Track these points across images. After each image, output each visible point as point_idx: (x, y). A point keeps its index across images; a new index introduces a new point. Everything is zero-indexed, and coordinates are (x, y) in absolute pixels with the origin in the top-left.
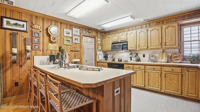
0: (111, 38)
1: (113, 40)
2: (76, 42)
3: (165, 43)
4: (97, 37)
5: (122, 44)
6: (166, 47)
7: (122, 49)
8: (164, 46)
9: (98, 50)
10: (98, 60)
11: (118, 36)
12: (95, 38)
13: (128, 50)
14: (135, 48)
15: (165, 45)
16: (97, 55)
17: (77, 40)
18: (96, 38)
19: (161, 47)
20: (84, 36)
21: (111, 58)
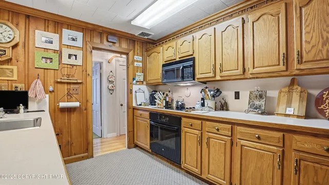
0: (161, 55)
1: (165, 58)
2: (72, 61)
3: (300, 54)
4: (132, 51)
5: (181, 66)
6: (302, 67)
7: (183, 78)
8: (296, 66)
9: (135, 82)
10: (134, 105)
11: (175, 47)
12: (127, 54)
13: (196, 79)
14: (211, 75)
15: (300, 62)
16: (131, 93)
17: (74, 57)
18: (131, 54)
19: (284, 68)
20: (94, 48)
21: (162, 99)
